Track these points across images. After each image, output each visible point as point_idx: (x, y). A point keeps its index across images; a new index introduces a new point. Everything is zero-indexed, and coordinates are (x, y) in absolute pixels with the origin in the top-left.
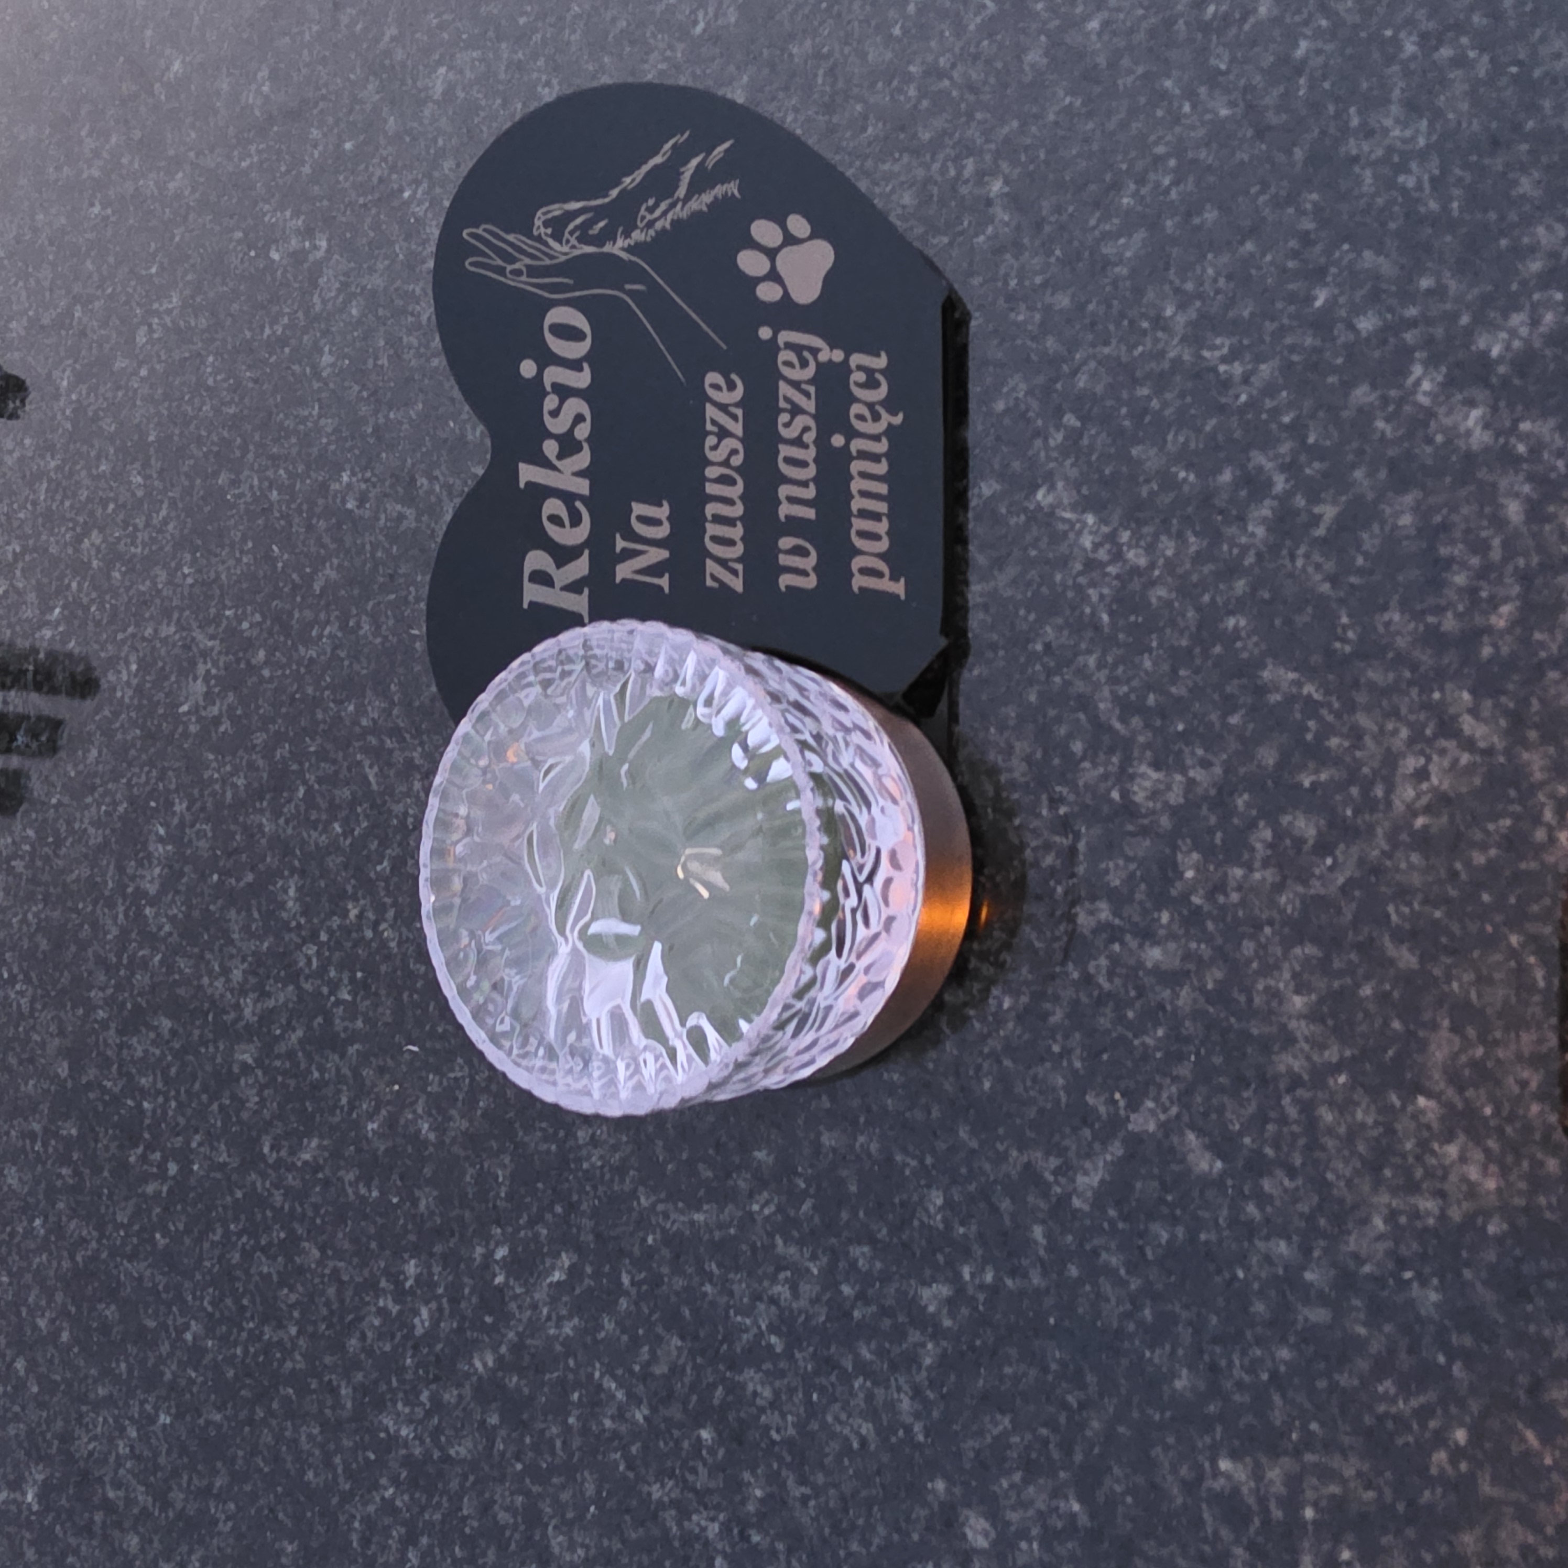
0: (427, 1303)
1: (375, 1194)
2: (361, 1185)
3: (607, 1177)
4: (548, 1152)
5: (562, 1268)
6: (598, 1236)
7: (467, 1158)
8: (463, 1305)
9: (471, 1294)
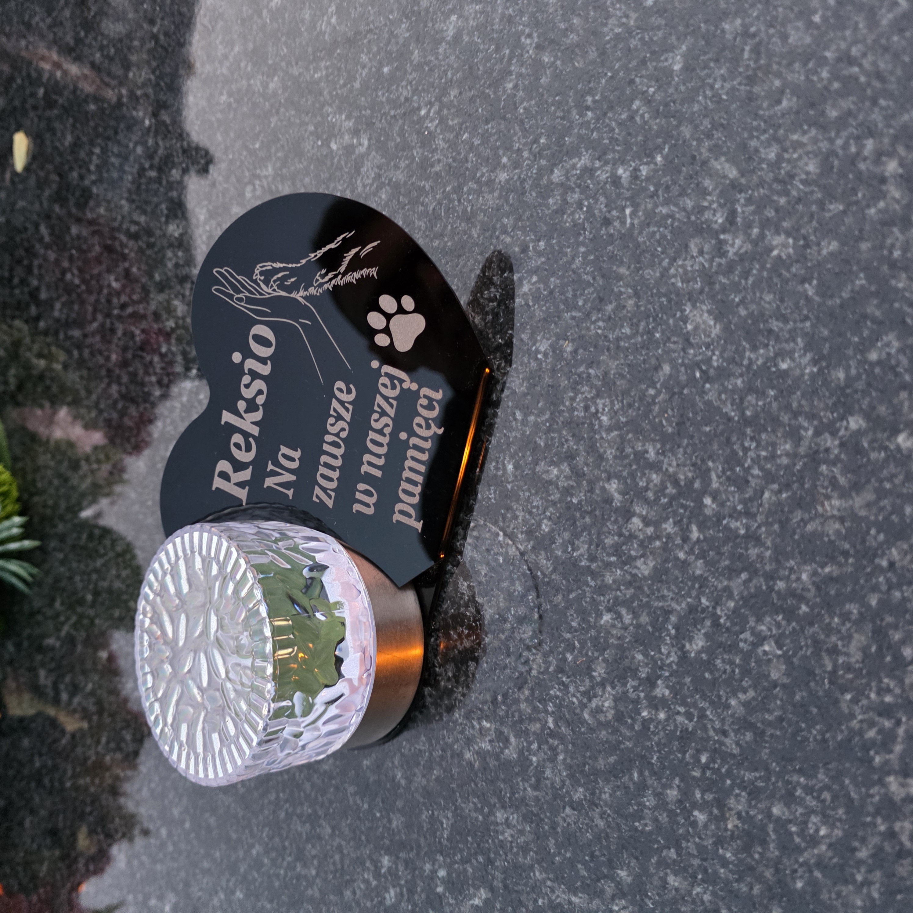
0: (394, 887)
1: (366, 806)
2: (357, 798)
3: (515, 850)
4: (477, 819)
5: (480, 898)
6: (506, 887)
7: (424, 804)
8: (416, 897)
9: (422, 891)
